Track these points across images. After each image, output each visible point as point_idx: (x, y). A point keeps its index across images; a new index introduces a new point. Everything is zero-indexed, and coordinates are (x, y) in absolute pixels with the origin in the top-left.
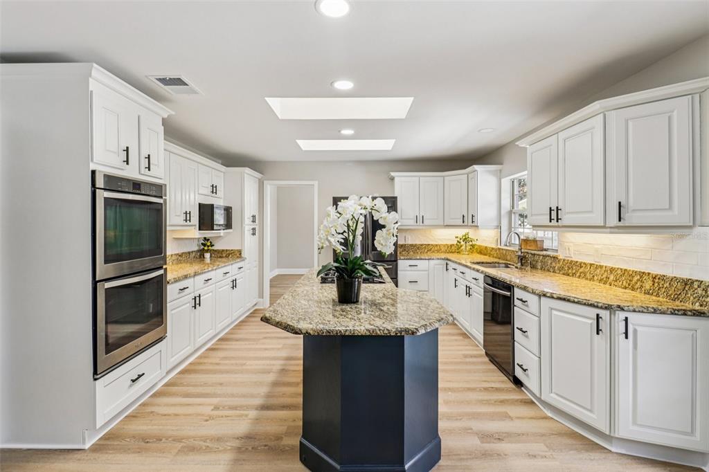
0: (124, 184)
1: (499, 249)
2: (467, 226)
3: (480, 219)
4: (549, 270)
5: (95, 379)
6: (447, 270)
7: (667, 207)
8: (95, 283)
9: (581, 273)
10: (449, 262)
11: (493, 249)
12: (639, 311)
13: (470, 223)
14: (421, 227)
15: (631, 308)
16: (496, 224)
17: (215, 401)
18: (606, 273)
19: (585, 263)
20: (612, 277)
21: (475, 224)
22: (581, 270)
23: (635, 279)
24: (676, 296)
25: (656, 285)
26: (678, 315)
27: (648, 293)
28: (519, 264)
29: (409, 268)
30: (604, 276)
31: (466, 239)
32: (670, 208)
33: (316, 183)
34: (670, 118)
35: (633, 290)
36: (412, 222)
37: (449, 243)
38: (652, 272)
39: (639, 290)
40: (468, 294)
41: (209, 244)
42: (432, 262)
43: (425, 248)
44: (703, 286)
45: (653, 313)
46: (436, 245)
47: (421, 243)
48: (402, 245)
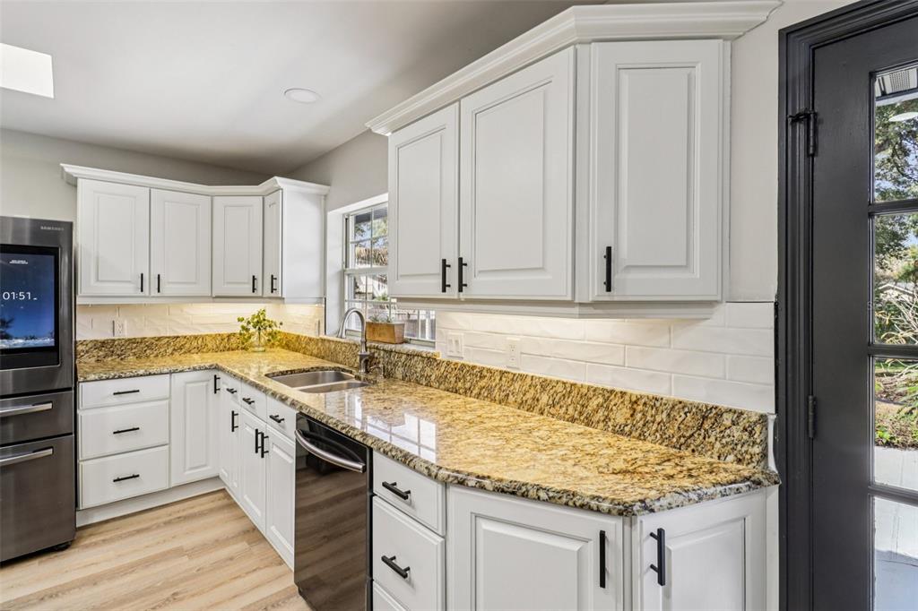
1: (323, 340)
2: (262, 297)
3: (287, 286)
4: (418, 383)
6: (216, 390)
7: (682, 262)
9: (481, 388)
10: (220, 374)
11: (310, 339)
13: (268, 292)
14: (154, 301)
16: (316, 293)
18: (532, 391)
19: (489, 370)
20: (544, 398)
21: (278, 294)
22: (482, 383)
23: (594, 403)
24: (682, 440)
25: (639, 416)
27: (622, 432)
28: (363, 371)
29: (115, 400)
30: (529, 396)
31: (259, 323)
34: (690, 79)
35: (587, 425)
36: (131, 289)
37: (225, 331)
38: (629, 391)
39: (601, 425)
40: (260, 449)
42: (179, 379)
43: (168, 344)
44: (743, 423)
46: (196, 337)
47: (157, 335)
48: (104, 343)
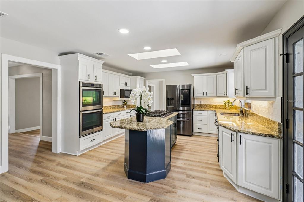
0: (88, 85)
3: (229, 94)
5: (80, 138)
6: (215, 116)
7: (265, 89)
8: (80, 111)
12: (246, 133)
14: (206, 97)
15: (243, 132)
17: (113, 150)
21: (227, 96)
26: (262, 136)
28: (241, 114)
29: (198, 114)
31: (228, 102)
32: (266, 89)
33: (164, 80)
34: (266, 49)
36: (202, 95)
37: (221, 104)
41: (126, 102)
42: (208, 112)
43: (210, 106)
45: (252, 134)
46: (215, 105)
47: (208, 104)
48: (199, 105)
